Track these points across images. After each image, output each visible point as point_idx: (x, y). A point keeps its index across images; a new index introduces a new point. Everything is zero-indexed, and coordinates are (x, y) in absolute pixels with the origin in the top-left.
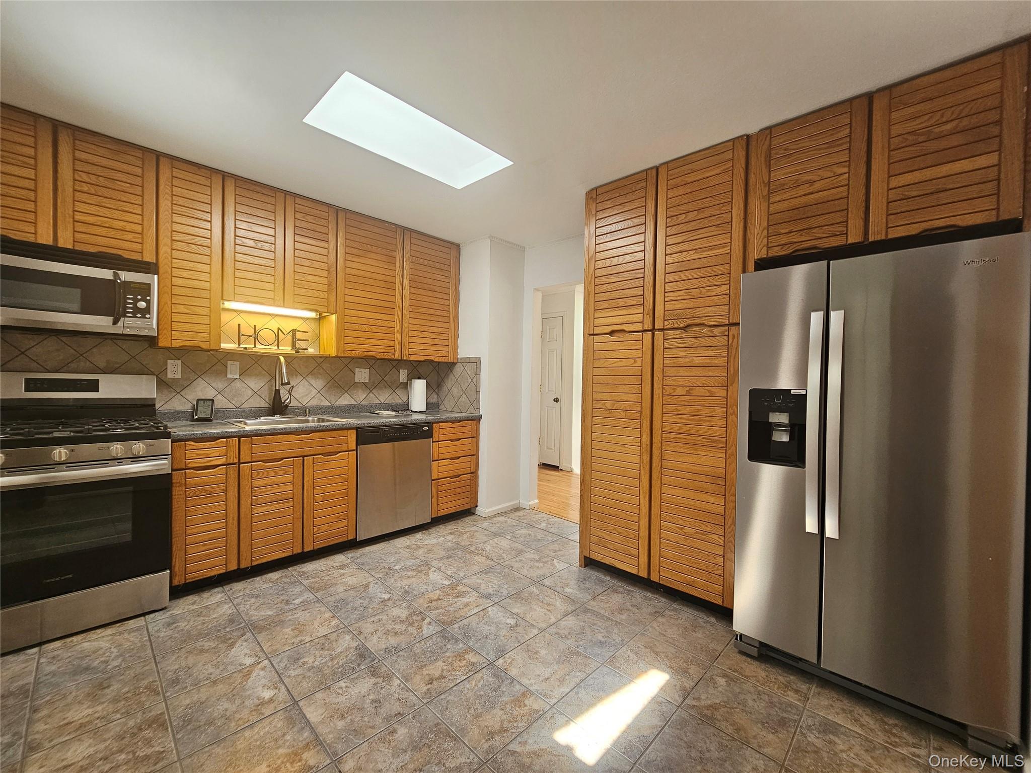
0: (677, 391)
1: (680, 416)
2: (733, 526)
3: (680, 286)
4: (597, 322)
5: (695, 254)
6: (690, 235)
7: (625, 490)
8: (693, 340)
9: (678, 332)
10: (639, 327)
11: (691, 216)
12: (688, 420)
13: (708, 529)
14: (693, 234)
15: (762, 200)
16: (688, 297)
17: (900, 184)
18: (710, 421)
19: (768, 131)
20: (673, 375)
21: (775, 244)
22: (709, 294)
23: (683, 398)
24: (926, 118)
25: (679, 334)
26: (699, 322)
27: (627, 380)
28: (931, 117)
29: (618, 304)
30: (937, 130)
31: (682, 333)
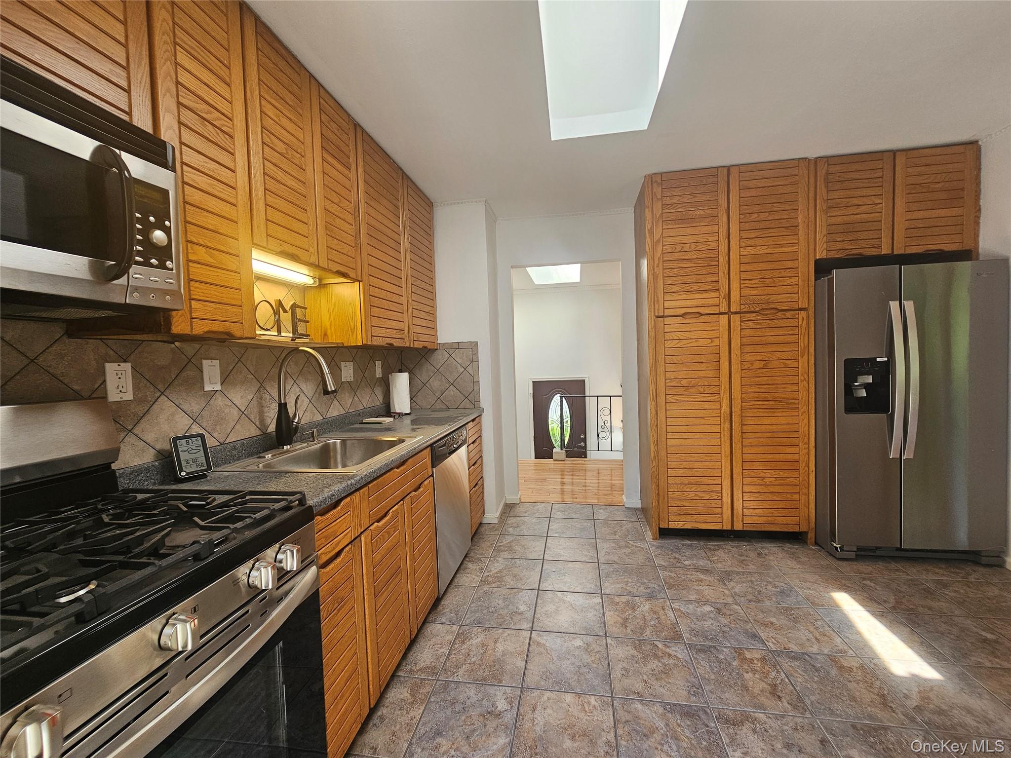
0: (754, 365)
1: (758, 386)
2: (806, 468)
3: (755, 275)
4: (667, 304)
5: (768, 249)
6: (762, 233)
7: (706, 458)
8: (768, 321)
9: (754, 315)
10: (715, 310)
11: (764, 216)
12: (765, 389)
13: (786, 475)
14: (767, 232)
15: (822, 213)
16: (763, 285)
17: (912, 218)
18: (785, 388)
19: (826, 159)
20: (750, 351)
21: (833, 249)
22: (781, 284)
23: (759, 371)
24: (926, 176)
25: (755, 317)
26: (774, 306)
27: (703, 358)
28: (930, 177)
29: (692, 288)
30: (933, 186)
31: (758, 315)
